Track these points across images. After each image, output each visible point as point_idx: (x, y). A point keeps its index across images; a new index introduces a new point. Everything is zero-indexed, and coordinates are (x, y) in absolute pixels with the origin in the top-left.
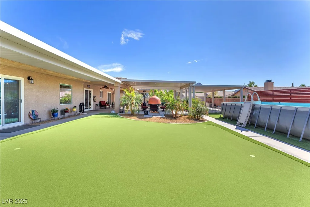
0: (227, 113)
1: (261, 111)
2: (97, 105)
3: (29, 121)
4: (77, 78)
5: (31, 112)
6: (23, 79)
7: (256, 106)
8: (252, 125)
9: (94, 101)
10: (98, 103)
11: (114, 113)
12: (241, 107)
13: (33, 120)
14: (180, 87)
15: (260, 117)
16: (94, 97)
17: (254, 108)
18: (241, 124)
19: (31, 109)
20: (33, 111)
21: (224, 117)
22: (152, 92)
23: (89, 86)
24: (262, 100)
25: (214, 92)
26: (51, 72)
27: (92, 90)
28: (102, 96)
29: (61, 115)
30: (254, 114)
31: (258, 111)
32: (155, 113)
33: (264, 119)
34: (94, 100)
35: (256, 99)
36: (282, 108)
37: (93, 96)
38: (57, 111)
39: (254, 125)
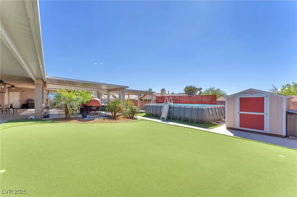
0: (151, 112)
1: (174, 109)
7: (171, 106)
8: (170, 118)
11: (33, 118)
12: (161, 107)
14: (108, 90)
15: (174, 113)
17: (170, 107)
18: (163, 118)
21: (147, 115)
24: (174, 103)
25: (130, 95)
30: (170, 111)
31: (172, 109)
32: (96, 115)
33: (176, 114)
35: (171, 102)
36: (193, 107)
39: (171, 118)
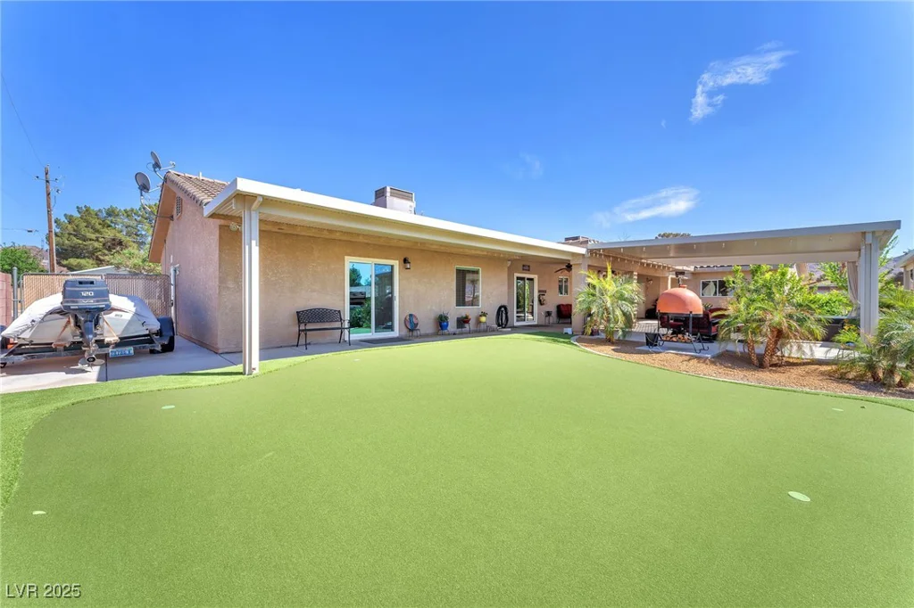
2: (549, 314)
3: (405, 332)
4: (485, 253)
5: (408, 318)
6: (397, 262)
9: (541, 303)
10: (554, 310)
11: (570, 332)
13: (411, 330)
16: (542, 293)
19: (408, 312)
20: (411, 315)
22: (740, 275)
23: (526, 268)
26: (434, 247)
27: (535, 277)
28: (566, 292)
29: (458, 328)
32: (677, 342)
34: (540, 301)
37: (539, 291)
38: (446, 318)
